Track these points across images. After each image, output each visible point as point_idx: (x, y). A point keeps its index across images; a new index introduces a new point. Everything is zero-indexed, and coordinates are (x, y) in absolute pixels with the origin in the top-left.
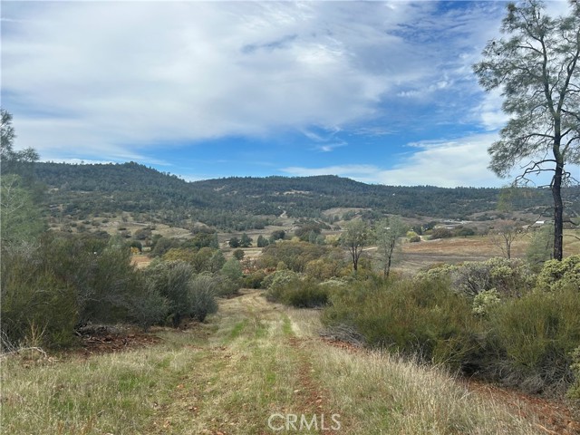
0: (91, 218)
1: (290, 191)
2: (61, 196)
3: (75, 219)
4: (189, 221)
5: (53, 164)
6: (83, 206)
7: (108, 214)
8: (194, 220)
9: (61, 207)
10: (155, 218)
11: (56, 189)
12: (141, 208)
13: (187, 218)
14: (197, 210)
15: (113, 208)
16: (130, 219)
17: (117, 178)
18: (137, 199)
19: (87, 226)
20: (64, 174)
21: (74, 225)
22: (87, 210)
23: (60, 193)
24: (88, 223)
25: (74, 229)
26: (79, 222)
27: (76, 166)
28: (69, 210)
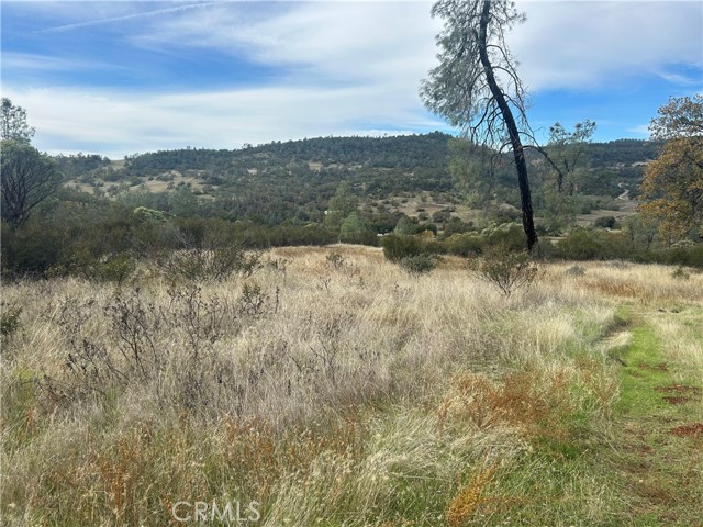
0: (391, 198)
1: (644, 161)
2: (364, 174)
3: (376, 199)
4: (494, 203)
5: (357, 138)
6: (384, 184)
7: (407, 193)
8: (500, 202)
9: (364, 186)
10: (456, 199)
11: (360, 166)
12: (442, 187)
13: (492, 198)
14: (506, 189)
15: (412, 187)
16: (430, 199)
17: (420, 151)
18: (439, 177)
19: (387, 206)
20: (367, 149)
21: (375, 205)
22: (388, 189)
23: (364, 170)
24: (387, 203)
25: (375, 209)
26: (380, 202)
27: (379, 139)
28: (371, 189)
